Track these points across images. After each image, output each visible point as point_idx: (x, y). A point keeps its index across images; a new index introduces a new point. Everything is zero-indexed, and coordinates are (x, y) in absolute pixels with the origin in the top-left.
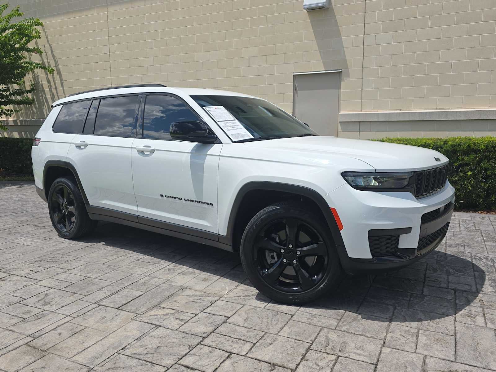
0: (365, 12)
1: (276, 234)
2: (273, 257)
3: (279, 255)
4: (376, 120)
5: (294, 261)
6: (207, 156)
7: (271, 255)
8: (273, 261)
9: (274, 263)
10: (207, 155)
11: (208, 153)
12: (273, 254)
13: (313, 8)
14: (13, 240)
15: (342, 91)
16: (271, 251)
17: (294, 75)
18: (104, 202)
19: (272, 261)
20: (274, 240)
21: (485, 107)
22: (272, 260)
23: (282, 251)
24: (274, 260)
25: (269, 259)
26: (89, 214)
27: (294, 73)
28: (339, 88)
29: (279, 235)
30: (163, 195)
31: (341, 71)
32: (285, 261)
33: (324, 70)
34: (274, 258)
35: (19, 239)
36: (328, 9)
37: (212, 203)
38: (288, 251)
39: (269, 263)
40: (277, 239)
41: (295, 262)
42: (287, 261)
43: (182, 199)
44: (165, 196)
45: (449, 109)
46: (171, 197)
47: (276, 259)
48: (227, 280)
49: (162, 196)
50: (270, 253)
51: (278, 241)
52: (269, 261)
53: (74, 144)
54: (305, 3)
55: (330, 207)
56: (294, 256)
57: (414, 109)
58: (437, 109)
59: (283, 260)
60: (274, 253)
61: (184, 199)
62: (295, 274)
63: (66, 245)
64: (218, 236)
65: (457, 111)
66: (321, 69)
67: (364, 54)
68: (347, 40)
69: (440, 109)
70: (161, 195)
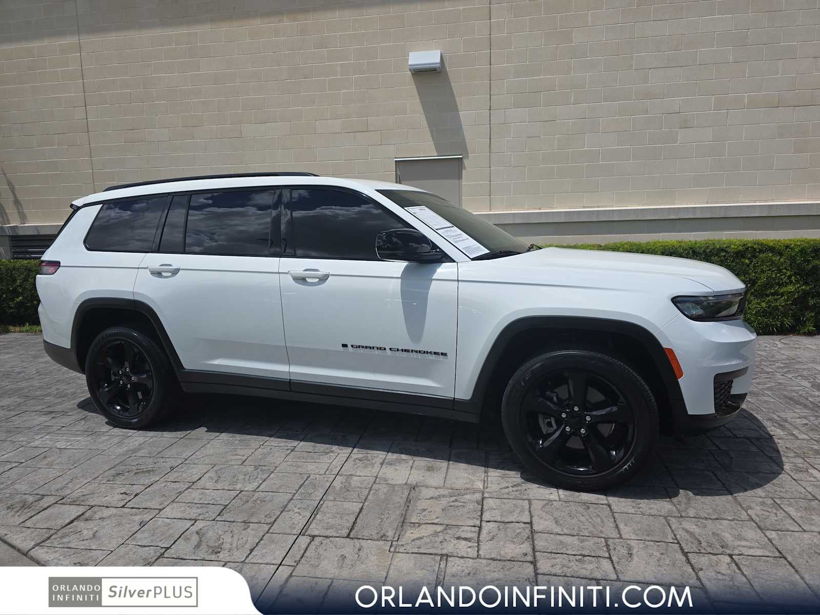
0: (490, 80)
1: (552, 392)
2: (550, 425)
3: (559, 422)
4: (512, 222)
5: (582, 429)
6: (433, 282)
7: (547, 421)
8: (551, 430)
9: (551, 433)
10: (432, 280)
11: (433, 278)
12: (549, 420)
13: (421, 69)
14: (29, 443)
15: (463, 183)
16: (547, 415)
17: (396, 161)
18: (217, 362)
19: (548, 430)
20: (551, 400)
21: (639, 205)
22: (548, 428)
23: (564, 415)
24: (551, 428)
25: (544, 428)
26: (181, 384)
27: (396, 158)
28: (460, 177)
29: (556, 392)
30: (347, 345)
31: (461, 156)
32: (568, 429)
33: (436, 155)
34: (552, 426)
35: (38, 440)
36: (440, 72)
37: (446, 352)
38: (571, 414)
39: (545, 433)
40: (555, 399)
41: (583, 431)
42: (571, 430)
43: (385, 349)
44: (352, 346)
45: (599, 207)
46: (363, 347)
47: (555, 427)
48: (463, 466)
49: (345, 346)
50: (546, 418)
51: (556, 401)
52: (545, 430)
53: (148, 270)
54: (410, 63)
55: (664, 347)
56: (581, 423)
57: (557, 208)
58: (584, 207)
59: (565, 429)
60: (552, 418)
61: (390, 349)
62: (583, 448)
63: (142, 440)
64: (454, 401)
65: (610, 210)
66: (433, 154)
67: (491, 136)
68: (466, 115)
69: (588, 207)
70: (342, 344)
